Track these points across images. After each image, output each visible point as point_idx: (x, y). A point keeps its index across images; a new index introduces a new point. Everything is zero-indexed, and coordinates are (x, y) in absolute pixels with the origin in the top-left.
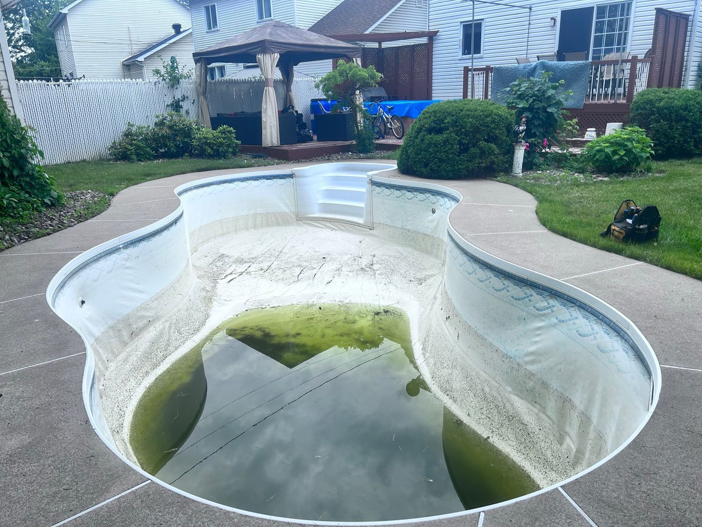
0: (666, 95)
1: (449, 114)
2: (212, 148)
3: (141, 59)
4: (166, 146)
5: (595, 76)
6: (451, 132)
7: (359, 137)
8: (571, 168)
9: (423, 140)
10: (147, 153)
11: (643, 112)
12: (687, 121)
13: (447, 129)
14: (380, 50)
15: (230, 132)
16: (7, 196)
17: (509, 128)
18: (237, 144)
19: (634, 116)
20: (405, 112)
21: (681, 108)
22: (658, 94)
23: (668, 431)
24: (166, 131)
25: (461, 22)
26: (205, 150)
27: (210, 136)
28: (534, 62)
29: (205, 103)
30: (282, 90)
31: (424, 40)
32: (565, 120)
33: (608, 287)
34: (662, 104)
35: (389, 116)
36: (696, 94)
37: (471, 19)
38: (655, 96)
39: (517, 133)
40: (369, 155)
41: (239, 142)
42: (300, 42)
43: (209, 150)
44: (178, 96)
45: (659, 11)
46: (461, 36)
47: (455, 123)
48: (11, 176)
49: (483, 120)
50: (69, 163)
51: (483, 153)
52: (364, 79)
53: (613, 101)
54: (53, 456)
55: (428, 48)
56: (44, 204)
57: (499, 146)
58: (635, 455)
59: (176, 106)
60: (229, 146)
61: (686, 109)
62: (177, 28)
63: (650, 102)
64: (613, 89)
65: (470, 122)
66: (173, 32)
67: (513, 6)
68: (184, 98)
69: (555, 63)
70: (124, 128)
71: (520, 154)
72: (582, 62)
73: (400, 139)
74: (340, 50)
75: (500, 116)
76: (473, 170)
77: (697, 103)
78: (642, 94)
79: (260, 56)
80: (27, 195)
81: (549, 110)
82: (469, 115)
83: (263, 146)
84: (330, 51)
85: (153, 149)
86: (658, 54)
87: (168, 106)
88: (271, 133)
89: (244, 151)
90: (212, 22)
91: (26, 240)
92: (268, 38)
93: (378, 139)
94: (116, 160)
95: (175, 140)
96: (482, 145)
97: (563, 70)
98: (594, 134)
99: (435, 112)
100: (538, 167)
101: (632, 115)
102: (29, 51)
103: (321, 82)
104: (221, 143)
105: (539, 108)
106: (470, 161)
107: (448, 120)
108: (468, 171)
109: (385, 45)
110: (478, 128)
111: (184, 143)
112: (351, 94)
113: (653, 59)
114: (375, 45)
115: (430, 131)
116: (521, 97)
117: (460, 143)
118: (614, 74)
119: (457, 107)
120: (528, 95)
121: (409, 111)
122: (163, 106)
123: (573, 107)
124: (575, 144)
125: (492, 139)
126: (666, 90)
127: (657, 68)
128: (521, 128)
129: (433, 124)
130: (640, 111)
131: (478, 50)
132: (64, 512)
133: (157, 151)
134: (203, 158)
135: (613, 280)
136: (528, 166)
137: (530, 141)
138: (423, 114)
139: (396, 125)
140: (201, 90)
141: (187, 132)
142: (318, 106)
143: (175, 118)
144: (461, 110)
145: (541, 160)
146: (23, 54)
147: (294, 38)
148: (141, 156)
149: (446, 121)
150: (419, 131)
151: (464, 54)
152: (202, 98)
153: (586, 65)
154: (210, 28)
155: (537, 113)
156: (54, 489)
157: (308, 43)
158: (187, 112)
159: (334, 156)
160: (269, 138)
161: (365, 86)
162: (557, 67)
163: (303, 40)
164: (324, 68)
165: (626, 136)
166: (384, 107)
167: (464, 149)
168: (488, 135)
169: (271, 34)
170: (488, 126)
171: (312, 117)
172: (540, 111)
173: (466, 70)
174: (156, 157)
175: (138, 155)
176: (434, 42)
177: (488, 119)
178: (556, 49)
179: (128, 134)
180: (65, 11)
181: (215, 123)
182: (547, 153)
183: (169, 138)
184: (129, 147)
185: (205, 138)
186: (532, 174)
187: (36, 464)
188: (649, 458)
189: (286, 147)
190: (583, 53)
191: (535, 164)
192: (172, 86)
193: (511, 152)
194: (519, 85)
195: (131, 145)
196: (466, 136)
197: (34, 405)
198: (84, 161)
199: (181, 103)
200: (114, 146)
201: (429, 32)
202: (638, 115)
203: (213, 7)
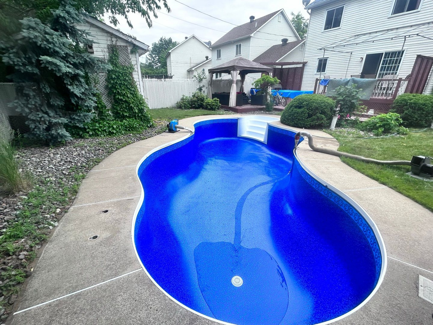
0: (414, 98)
1: (305, 101)
2: (210, 106)
3: (193, 69)
4: (194, 104)
5: (378, 85)
6: (305, 109)
7: (267, 105)
8: (359, 128)
9: (292, 111)
10: (188, 106)
11: (400, 104)
12: (424, 111)
13: (304, 107)
14: (282, 69)
15: (217, 101)
16: (136, 123)
17: (331, 109)
18: (219, 105)
19: (395, 106)
20: (288, 95)
21: (422, 104)
22: (410, 96)
23: (385, 304)
24: (195, 99)
25: (318, 58)
26: (208, 107)
27: (210, 102)
28: (349, 78)
29: (211, 88)
30: (240, 84)
31: (301, 65)
32: (360, 105)
33: (366, 200)
34: (412, 101)
35: (281, 97)
36: (431, 97)
37: (323, 57)
38: (408, 97)
39: (335, 111)
40: (270, 112)
41: (220, 104)
42: (248, 66)
43: (209, 107)
44: (202, 85)
45: (419, 56)
46: (317, 64)
47: (307, 105)
48: (138, 116)
49: (320, 104)
50: (162, 108)
51: (318, 119)
52: (272, 82)
53: (385, 98)
54: (114, 246)
55: (302, 69)
56: (147, 126)
57: (326, 116)
58: (364, 316)
59: (200, 89)
60: (216, 106)
61: (424, 105)
62: (207, 58)
63: (405, 100)
64: (386, 91)
65: (314, 105)
66: (205, 59)
67: (342, 52)
68: (203, 86)
69: (359, 79)
70: (182, 97)
71: (335, 121)
72: (373, 79)
73: (284, 106)
74: (264, 70)
75: (328, 103)
76: (313, 125)
77: (431, 102)
78: (401, 96)
79: (232, 72)
80: (142, 123)
81: (353, 101)
82: (314, 102)
83: (229, 106)
84: (260, 70)
85: (190, 105)
86: (414, 76)
87: (197, 89)
88: (233, 102)
89: (222, 107)
90: (219, 56)
91: (139, 140)
92: (236, 64)
93: (275, 106)
94: (178, 108)
95: (198, 102)
96: (318, 115)
97: (362, 83)
98: (373, 112)
99: (299, 99)
100: (343, 126)
101: (394, 105)
102: (159, 65)
103: (255, 83)
104: (214, 104)
105: (347, 100)
106: (312, 121)
107: (305, 103)
108: (310, 125)
109: (284, 67)
110: (317, 107)
111: (201, 103)
112: (266, 88)
113: (410, 79)
114: (280, 67)
115: (296, 107)
116: (340, 94)
117: (309, 114)
118: (388, 85)
119: (309, 98)
120: (343, 94)
121: (289, 95)
122: (196, 89)
123: (365, 99)
124: (363, 116)
125: (323, 113)
126: (415, 95)
127: (412, 83)
128: (337, 109)
129: (297, 104)
130: (398, 104)
131: (324, 71)
132: (109, 276)
133: (192, 106)
134: (207, 110)
135: (369, 196)
136: (338, 125)
137: (341, 114)
138: (294, 99)
139: (283, 100)
140: (210, 83)
141: (202, 100)
142: (253, 90)
143: (199, 94)
144: (311, 99)
145: (345, 123)
146: (157, 66)
147: (246, 65)
148: (186, 108)
149: (303, 104)
150: (291, 106)
151: (317, 72)
152: (210, 86)
153: (375, 81)
154: (218, 58)
155: (346, 102)
156: (109, 263)
157: (251, 67)
158: (204, 92)
159: (256, 112)
160: (232, 104)
161: (272, 84)
162: (360, 81)
163: (249, 65)
164: (258, 76)
165: (389, 117)
166: (280, 93)
167: (310, 116)
168: (322, 111)
169: (237, 63)
170: (322, 107)
171: (250, 95)
172: (348, 102)
173: (317, 80)
174: (191, 108)
175: (185, 107)
176: (305, 66)
177: (323, 104)
178: (361, 71)
179: (182, 99)
180: (170, 51)
181: (214, 96)
182: (348, 120)
183: (196, 101)
184: (182, 104)
185: (208, 102)
186: (340, 129)
187: (108, 248)
188: (372, 320)
189: (238, 107)
190: (374, 75)
191: (342, 125)
192: (200, 82)
193: (331, 119)
194: (340, 89)
195: (183, 103)
196: (312, 111)
197: (116, 218)
198: (167, 108)
199: (202, 88)
200: (177, 103)
201: (303, 62)
202: (397, 106)
203: (220, 50)
